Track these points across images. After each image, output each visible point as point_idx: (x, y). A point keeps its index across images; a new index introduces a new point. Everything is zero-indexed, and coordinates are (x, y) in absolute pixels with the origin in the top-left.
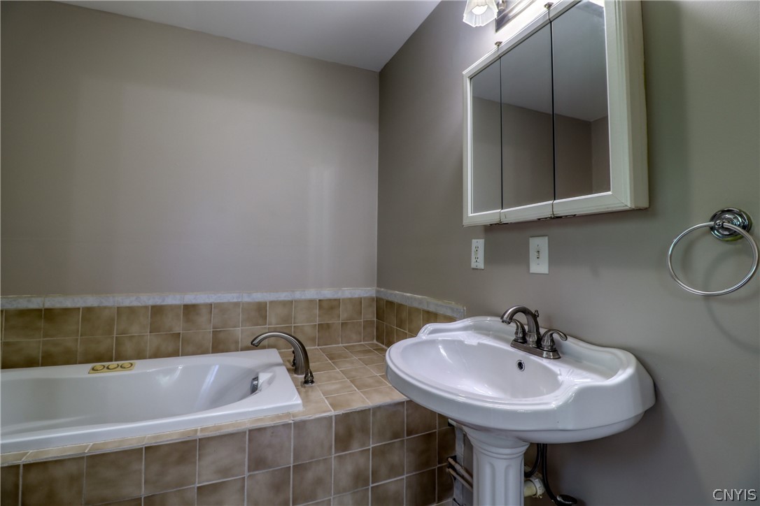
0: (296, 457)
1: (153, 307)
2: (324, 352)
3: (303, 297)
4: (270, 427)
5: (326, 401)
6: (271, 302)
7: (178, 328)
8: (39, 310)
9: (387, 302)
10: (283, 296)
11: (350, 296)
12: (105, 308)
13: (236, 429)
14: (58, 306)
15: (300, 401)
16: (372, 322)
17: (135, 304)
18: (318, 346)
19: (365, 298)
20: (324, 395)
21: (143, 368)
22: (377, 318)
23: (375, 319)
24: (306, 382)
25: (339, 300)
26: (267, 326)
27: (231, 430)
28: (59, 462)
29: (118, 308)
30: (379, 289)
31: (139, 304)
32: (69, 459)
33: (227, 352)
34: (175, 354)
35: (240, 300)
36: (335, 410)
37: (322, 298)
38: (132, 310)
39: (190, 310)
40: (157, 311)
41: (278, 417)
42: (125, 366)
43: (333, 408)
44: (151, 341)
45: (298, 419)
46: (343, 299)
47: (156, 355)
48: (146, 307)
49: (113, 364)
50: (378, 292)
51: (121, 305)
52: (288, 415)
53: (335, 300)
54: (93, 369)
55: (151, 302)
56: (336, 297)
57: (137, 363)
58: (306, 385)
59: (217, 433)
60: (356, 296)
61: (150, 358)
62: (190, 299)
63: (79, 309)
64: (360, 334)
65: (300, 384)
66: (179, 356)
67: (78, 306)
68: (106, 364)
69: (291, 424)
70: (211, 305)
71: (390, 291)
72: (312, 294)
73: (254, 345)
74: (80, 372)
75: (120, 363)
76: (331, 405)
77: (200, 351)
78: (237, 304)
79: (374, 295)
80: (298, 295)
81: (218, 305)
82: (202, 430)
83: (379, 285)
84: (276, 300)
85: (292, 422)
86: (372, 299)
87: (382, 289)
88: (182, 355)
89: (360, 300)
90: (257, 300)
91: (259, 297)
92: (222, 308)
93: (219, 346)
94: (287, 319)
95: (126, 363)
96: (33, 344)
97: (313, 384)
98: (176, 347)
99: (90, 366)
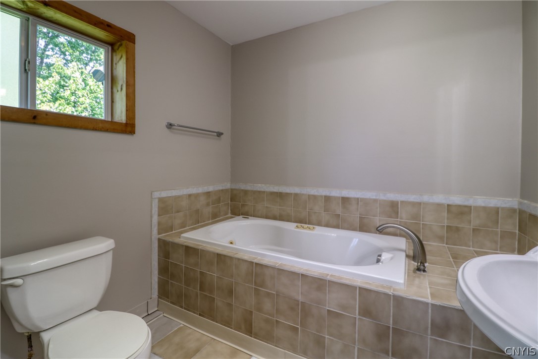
0: (395, 322)
1: (325, 196)
2: (449, 251)
3: (431, 201)
4: (375, 291)
5: (429, 290)
6: (402, 202)
7: (339, 211)
8: (277, 193)
9: (531, 215)
10: (412, 198)
11: (483, 205)
12: (303, 194)
13: (350, 283)
14: (284, 191)
15: (402, 281)
16: (512, 234)
17: (316, 194)
18: (446, 244)
19: (503, 209)
20: (429, 285)
21: (319, 231)
22: (519, 231)
23: (517, 232)
24: (419, 269)
25: (471, 207)
26: (399, 220)
27: (347, 282)
28: (267, 266)
29: (309, 195)
30: (522, 201)
31: (319, 194)
32: (270, 267)
33: (369, 232)
34: (337, 227)
35: (377, 198)
36: (432, 300)
37: (450, 203)
38: (315, 197)
39: (345, 200)
40: (327, 199)
41: (383, 287)
42: (310, 228)
43: (431, 298)
44: (325, 217)
45: (396, 293)
46: (476, 207)
47: (327, 225)
48: (321, 196)
49: (306, 226)
50: (520, 203)
51: (310, 194)
52: (390, 288)
53: (466, 206)
54: (297, 226)
55: (324, 194)
56: (466, 203)
57: (317, 228)
58: (418, 272)
59: (339, 281)
60: (492, 205)
61: (324, 226)
62: (345, 193)
63: (292, 194)
64: (496, 242)
65: (412, 269)
66: (339, 228)
67: (291, 192)
68: (303, 225)
69: (391, 295)
70: (358, 199)
71: (534, 204)
72: (439, 198)
73: (378, 231)
74: (291, 226)
75: (309, 226)
76: (431, 294)
77: (352, 228)
78: (375, 201)
79: (516, 207)
80: (426, 198)
81: (363, 200)
82: (331, 275)
83: (523, 196)
84: (406, 200)
85: (392, 294)
86: (513, 211)
87: (526, 201)
88: (341, 229)
89: (497, 210)
90: (390, 199)
91: (392, 196)
92: (366, 202)
93: (363, 228)
94: (416, 217)
95: (311, 226)
96: (276, 209)
97: (425, 273)
98: (338, 223)
99: (296, 224)
